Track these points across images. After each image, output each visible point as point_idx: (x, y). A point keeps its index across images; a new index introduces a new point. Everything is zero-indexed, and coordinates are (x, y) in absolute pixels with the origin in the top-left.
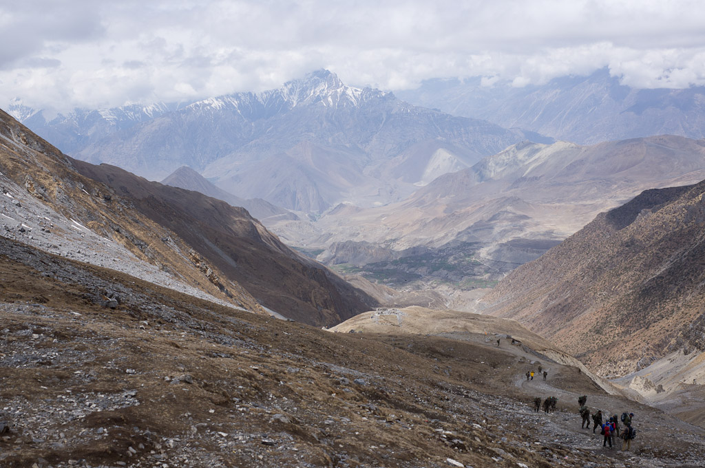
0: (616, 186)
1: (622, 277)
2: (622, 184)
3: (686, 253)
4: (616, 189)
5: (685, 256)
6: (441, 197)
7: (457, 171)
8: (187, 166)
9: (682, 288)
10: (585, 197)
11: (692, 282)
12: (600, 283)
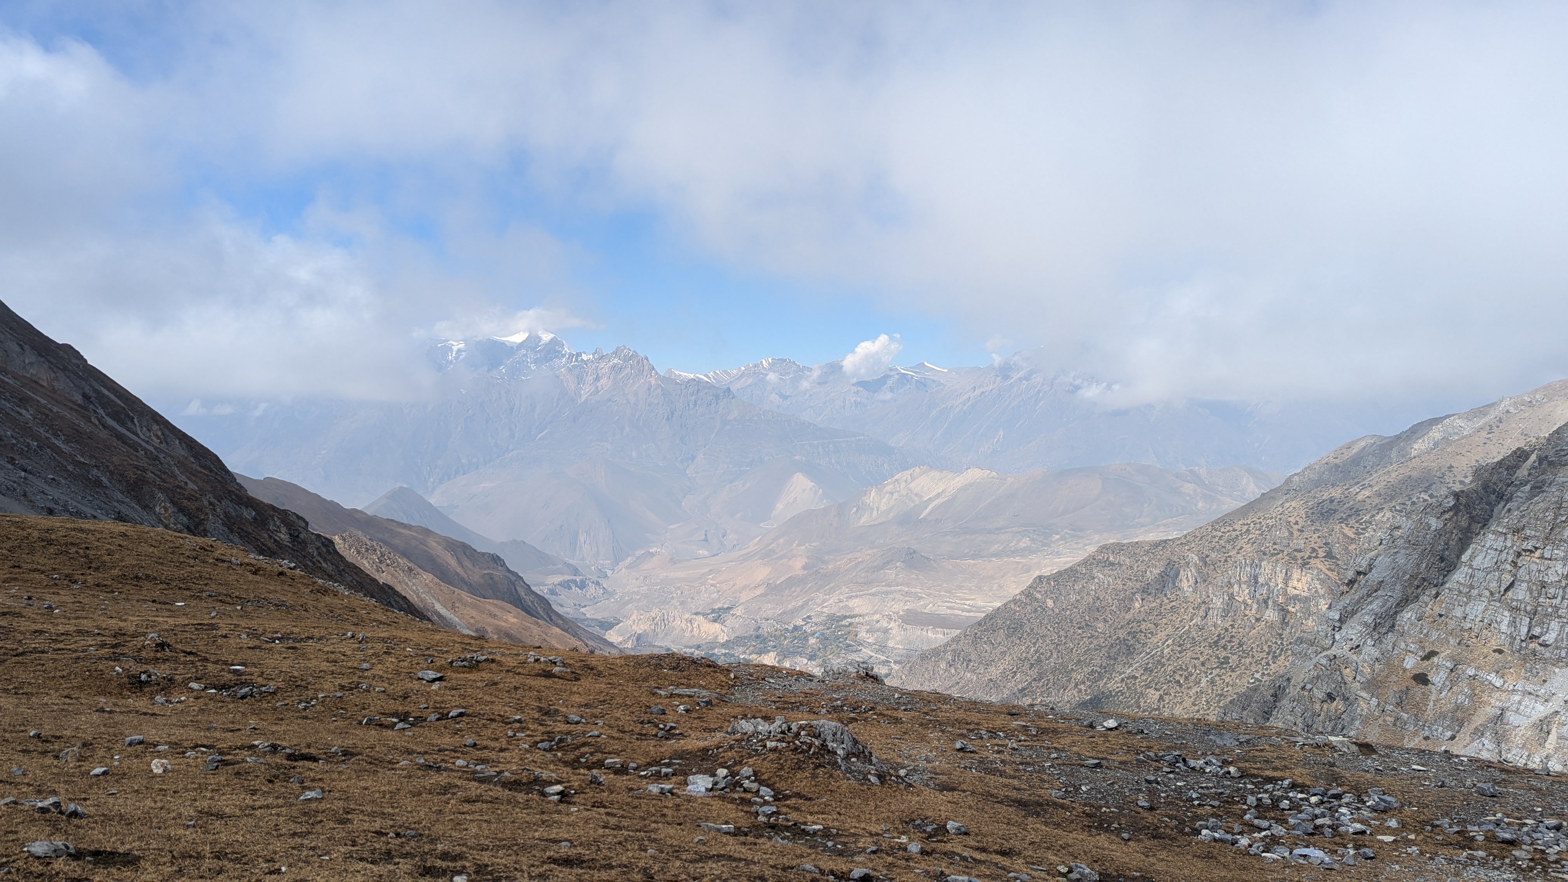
0: (1058, 536)
1: (1074, 675)
2: (1066, 533)
3: (1170, 642)
4: (1058, 540)
5: (1168, 646)
6: (798, 545)
7: (823, 507)
8: (405, 486)
9: (1166, 694)
10: (1013, 552)
11: (1181, 686)
12: (1041, 684)
